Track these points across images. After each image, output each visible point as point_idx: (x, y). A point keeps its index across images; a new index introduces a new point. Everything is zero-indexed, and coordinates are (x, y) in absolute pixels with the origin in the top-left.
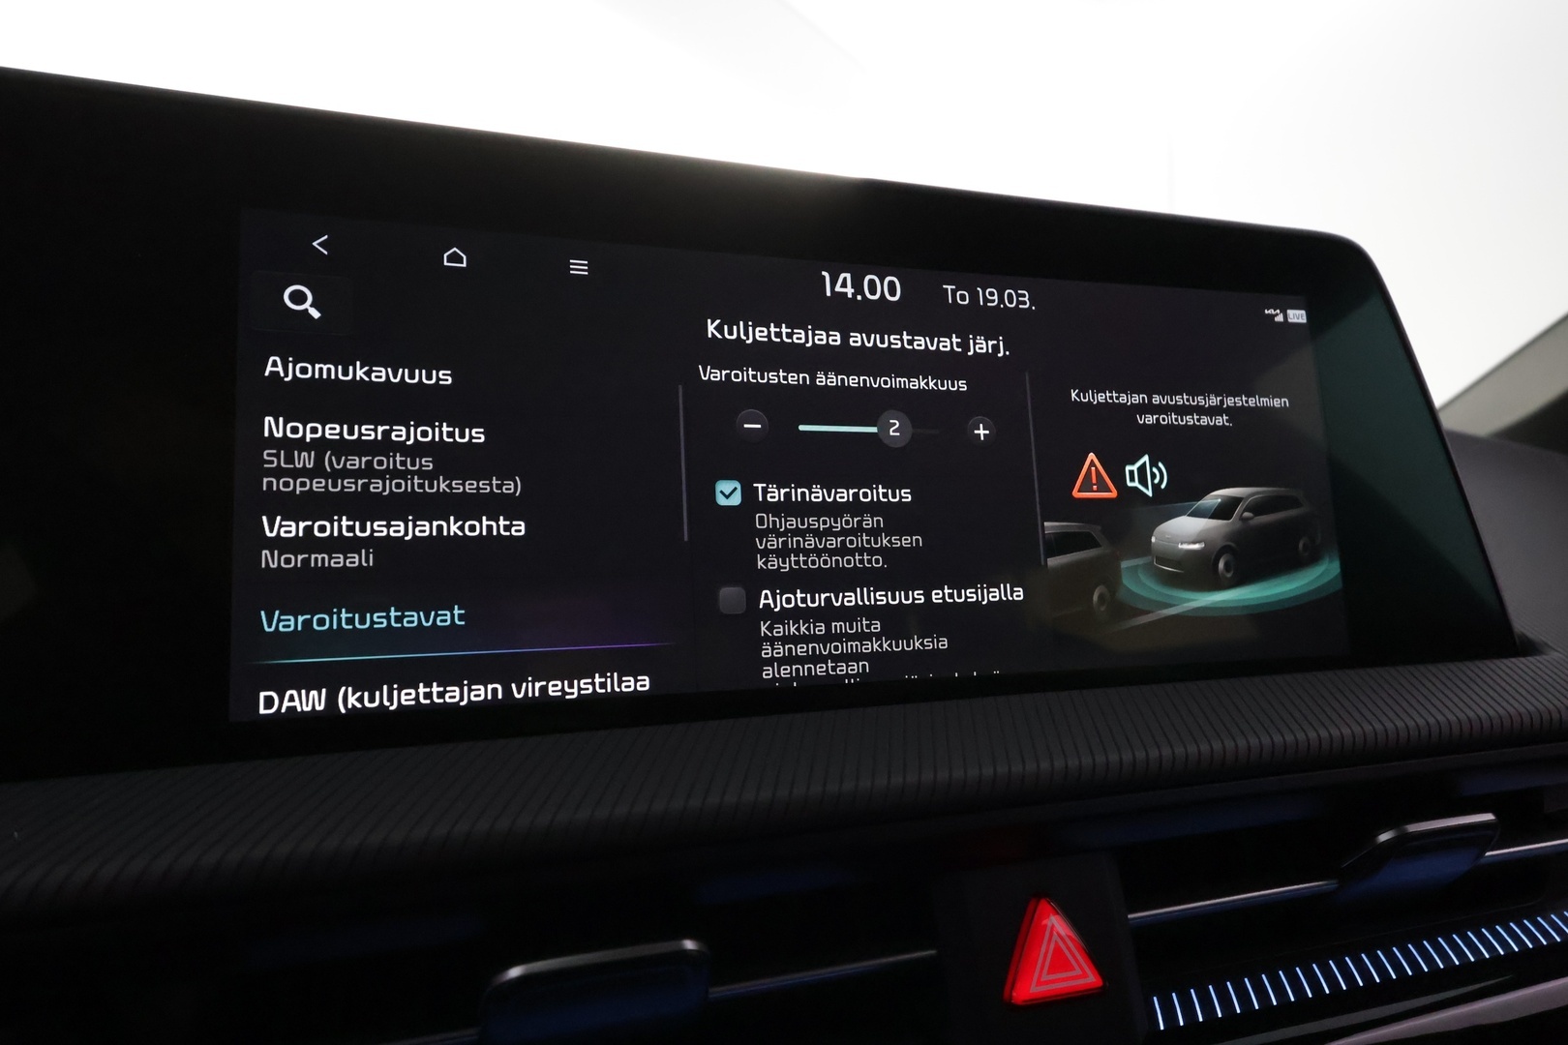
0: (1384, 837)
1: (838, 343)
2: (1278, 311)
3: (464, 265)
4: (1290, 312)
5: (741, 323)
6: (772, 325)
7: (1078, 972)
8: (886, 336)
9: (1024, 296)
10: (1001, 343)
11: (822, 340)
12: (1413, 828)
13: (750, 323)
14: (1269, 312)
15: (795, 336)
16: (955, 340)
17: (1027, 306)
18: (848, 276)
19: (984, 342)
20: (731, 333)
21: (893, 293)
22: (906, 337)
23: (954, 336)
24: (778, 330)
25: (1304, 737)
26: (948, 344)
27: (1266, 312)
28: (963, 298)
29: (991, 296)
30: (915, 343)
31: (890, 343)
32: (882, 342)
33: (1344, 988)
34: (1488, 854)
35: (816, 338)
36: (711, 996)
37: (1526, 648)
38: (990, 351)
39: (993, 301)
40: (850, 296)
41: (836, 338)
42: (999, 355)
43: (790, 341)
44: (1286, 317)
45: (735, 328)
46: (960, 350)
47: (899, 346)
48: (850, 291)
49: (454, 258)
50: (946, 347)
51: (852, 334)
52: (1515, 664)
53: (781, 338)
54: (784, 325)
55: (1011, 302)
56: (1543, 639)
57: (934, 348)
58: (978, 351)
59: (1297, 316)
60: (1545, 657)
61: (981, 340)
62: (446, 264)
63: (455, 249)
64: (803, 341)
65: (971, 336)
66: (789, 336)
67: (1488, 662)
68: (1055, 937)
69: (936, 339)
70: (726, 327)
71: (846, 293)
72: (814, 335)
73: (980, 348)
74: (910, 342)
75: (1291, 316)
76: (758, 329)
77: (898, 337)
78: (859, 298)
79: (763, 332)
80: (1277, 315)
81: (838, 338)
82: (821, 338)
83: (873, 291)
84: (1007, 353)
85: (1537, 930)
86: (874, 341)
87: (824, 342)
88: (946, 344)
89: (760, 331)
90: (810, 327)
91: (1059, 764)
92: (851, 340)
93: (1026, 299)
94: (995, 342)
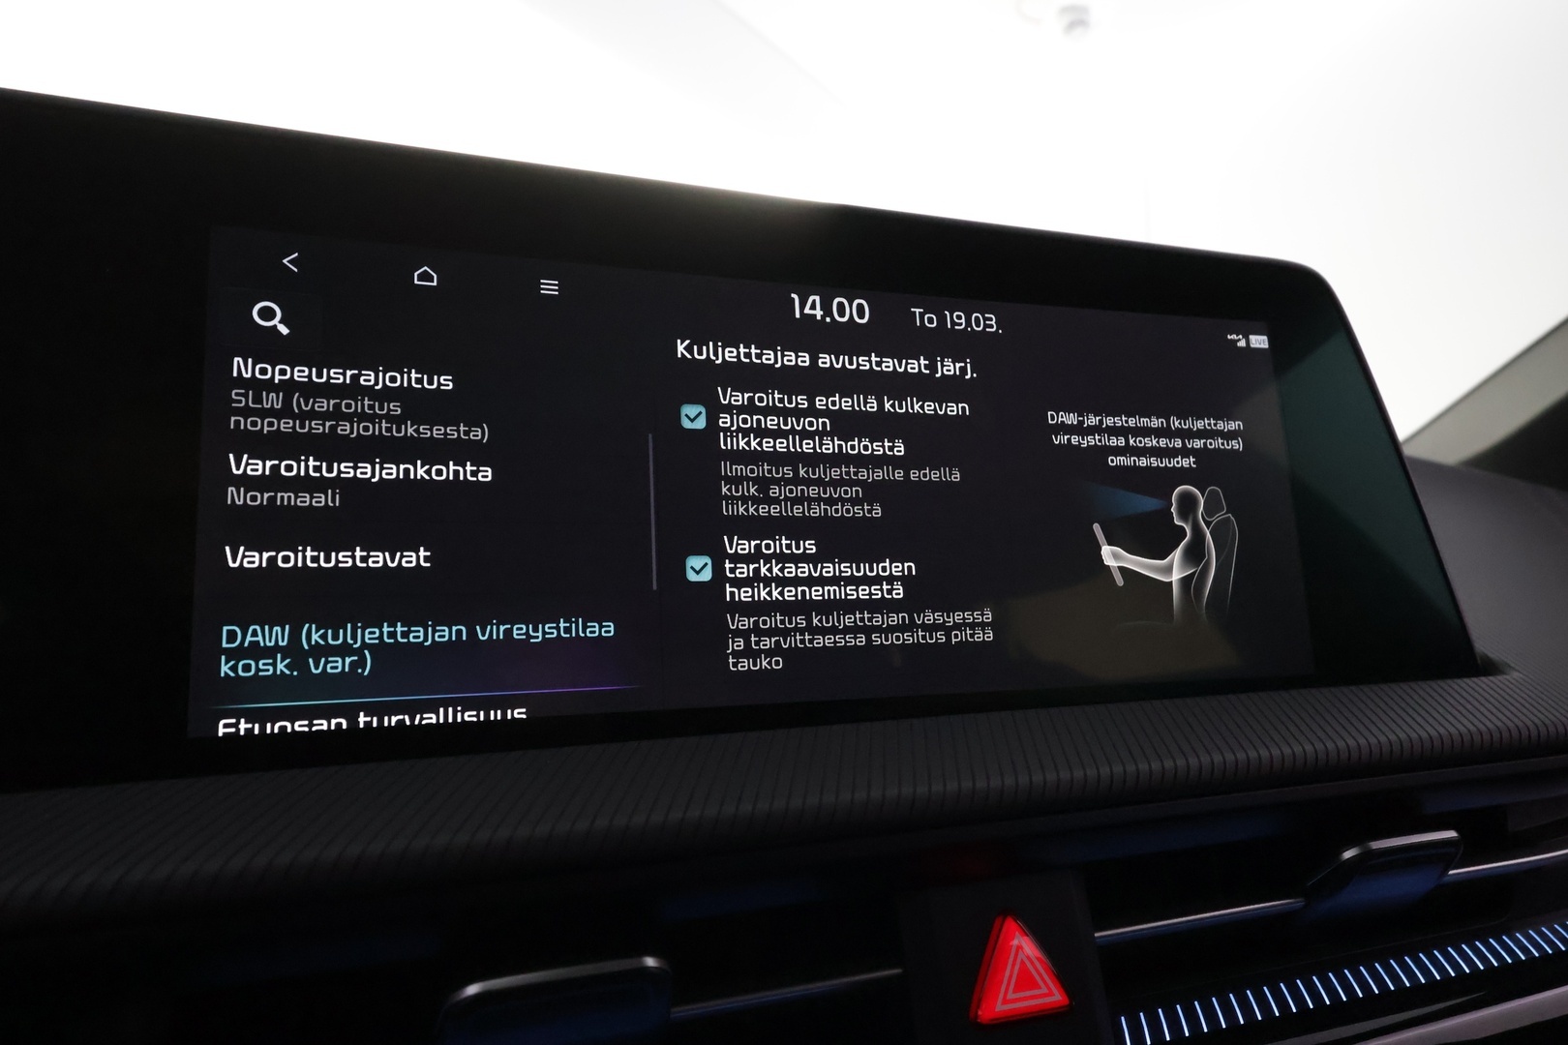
0: (1348, 854)
1: (807, 364)
2: (1241, 336)
3: (435, 284)
4: (1253, 338)
5: (711, 343)
6: (742, 345)
7: (1044, 990)
8: (855, 358)
9: (991, 319)
10: (969, 365)
11: (791, 361)
12: (1377, 845)
13: (720, 344)
14: (1232, 337)
15: (764, 357)
16: (922, 362)
17: (994, 329)
18: (817, 298)
19: (952, 364)
20: (700, 353)
21: (861, 315)
22: (874, 359)
23: (922, 358)
24: (747, 350)
25: (1268, 754)
26: (916, 366)
27: (1229, 337)
28: (931, 321)
29: (958, 320)
30: (884, 365)
31: (859, 365)
32: (851, 363)
33: (1311, 1007)
34: (1451, 872)
35: (786, 358)
36: (672, 1016)
37: (1487, 668)
38: (958, 373)
39: (961, 324)
40: (819, 318)
41: (805, 359)
42: (967, 377)
43: (759, 361)
44: (1248, 342)
45: (704, 348)
46: (928, 372)
47: (868, 367)
48: (819, 313)
49: (425, 277)
50: (914, 368)
51: (821, 355)
52: (1477, 684)
53: (751, 358)
54: (753, 346)
55: (978, 325)
56: (1503, 658)
57: (902, 370)
58: (946, 373)
59: (1259, 341)
60: (1505, 676)
61: (948, 362)
62: (416, 282)
63: (426, 268)
64: (772, 362)
65: (939, 359)
66: (759, 356)
67: (1449, 682)
68: (1021, 956)
69: (904, 361)
70: (695, 347)
71: (815, 315)
72: (783, 356)
73: (947, 370)
74: (879, 364)
75: (1254, 342)
76: (727, 350)
77: (867, 358)
78: (828, 320)
79: (732, 352)
80: (1239, 340)
81: (807, 359)
82: (790, 359)
83: (842, 314)
84: (975, 375)
85: (1502, 948)
86: (842, 362)
87: (793, 363)
88: (915, 366)
89: (729, 352)
90: (779, 348)
91: (1023, 780)
92: (820, 361)
93: (993, 323)
94: (963, 364)
